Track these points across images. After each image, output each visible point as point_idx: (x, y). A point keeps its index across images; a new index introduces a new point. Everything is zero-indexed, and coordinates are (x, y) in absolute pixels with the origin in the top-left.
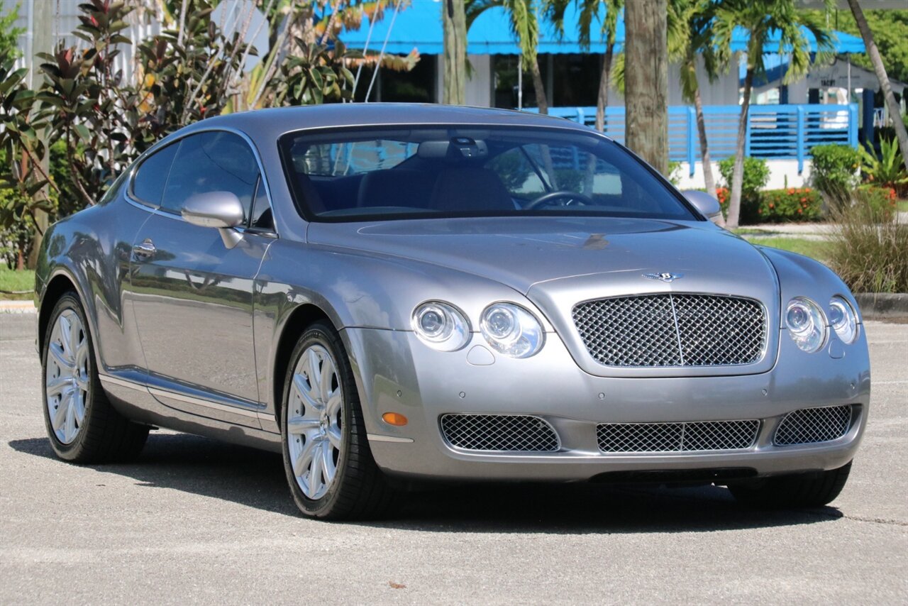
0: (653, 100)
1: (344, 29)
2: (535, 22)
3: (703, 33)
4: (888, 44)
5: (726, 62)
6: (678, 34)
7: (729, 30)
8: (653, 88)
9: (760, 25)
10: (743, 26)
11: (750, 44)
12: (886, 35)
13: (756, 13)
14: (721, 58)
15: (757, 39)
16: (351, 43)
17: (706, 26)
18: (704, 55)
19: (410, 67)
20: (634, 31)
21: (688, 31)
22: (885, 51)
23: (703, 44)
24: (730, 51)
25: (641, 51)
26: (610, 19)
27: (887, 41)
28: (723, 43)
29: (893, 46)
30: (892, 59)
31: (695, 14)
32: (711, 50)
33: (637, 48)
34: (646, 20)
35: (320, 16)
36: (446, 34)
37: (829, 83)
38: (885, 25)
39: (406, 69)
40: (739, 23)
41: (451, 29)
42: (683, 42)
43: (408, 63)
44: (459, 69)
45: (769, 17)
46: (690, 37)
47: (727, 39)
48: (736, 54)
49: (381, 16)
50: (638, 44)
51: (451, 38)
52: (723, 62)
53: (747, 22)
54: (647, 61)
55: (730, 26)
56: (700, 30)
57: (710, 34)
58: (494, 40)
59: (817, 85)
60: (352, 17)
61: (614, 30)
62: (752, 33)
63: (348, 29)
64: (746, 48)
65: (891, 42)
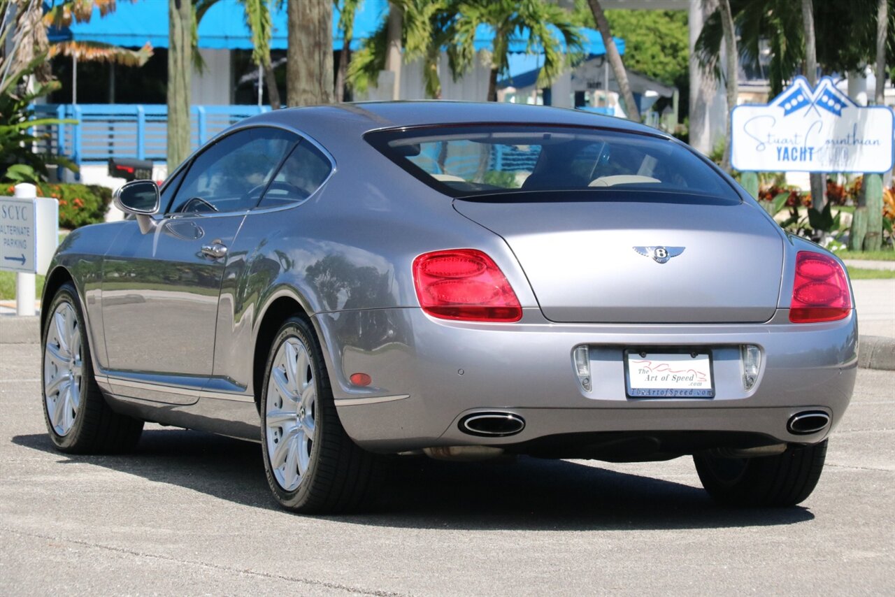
0: (316, 97)
1: (74, 20)
2: (268, 15)
3: (447, 30)
4: (678, 48)
5: (469, 61)
6: (419, 31)
7: (472, 27)
8: (317, 85)
9: (506, 22)
10: (488, 24)
11: (495, 42)
12: (676, 38)
13: (502, 11)
14: (464, 56)
15: (503, 36)
16: (82, 34)
17: (449, 23)
18: (449, 53)
19: (142, 62)
20: (297, 22)
21: (429, 28)
22: (675, 54)
23: (447, 41)
24: (474, 49)
25: (304, 44)
26: (347, 14)
27: (677, 44)
28: (466, 41)
29: (683, 49)
30: (682, 62)
31: (439, 10)
32: (455, 46)
33: (300, 41)
34: (310, 10)
35: (50, 6)
36: (172, 26)
37: (595, 85)
38: (677, 28)
39: (138, 62)
40: (484, 19)
41: (177, 21)
42: (423, 39)
43: (139, 58)
44: (185, 64)
45: (515, 15)
46: (431, 35)
47: (470, 36)
48: (479, 53)
49: (113, 7)
50: (301, 36)
51: (178, 30)
52: (466, 61)
53: (492, 19)
54: (311, 55)
55: (474, 23)
56: (442, 27)
57: (453, 31)
58: (233, 34)
59: (581, 88)
60: (82, 8)
61: (351, 26)
62: (498, 31)
63: (79, 21)
64: (491, 46)
65: (681, 45)
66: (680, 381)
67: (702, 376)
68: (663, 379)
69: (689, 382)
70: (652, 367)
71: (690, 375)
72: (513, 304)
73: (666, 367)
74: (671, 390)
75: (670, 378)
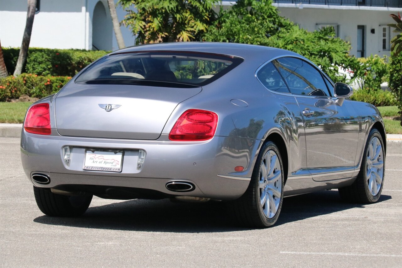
66: (107, 164)
67: (117, 162)
68: (100, 162)
69: (111, 165)
70: (96, 157)
71: (112, 161)
72: (47, 127)
73: (102, 157)
74: (102, 168)
75: (103, 162)
